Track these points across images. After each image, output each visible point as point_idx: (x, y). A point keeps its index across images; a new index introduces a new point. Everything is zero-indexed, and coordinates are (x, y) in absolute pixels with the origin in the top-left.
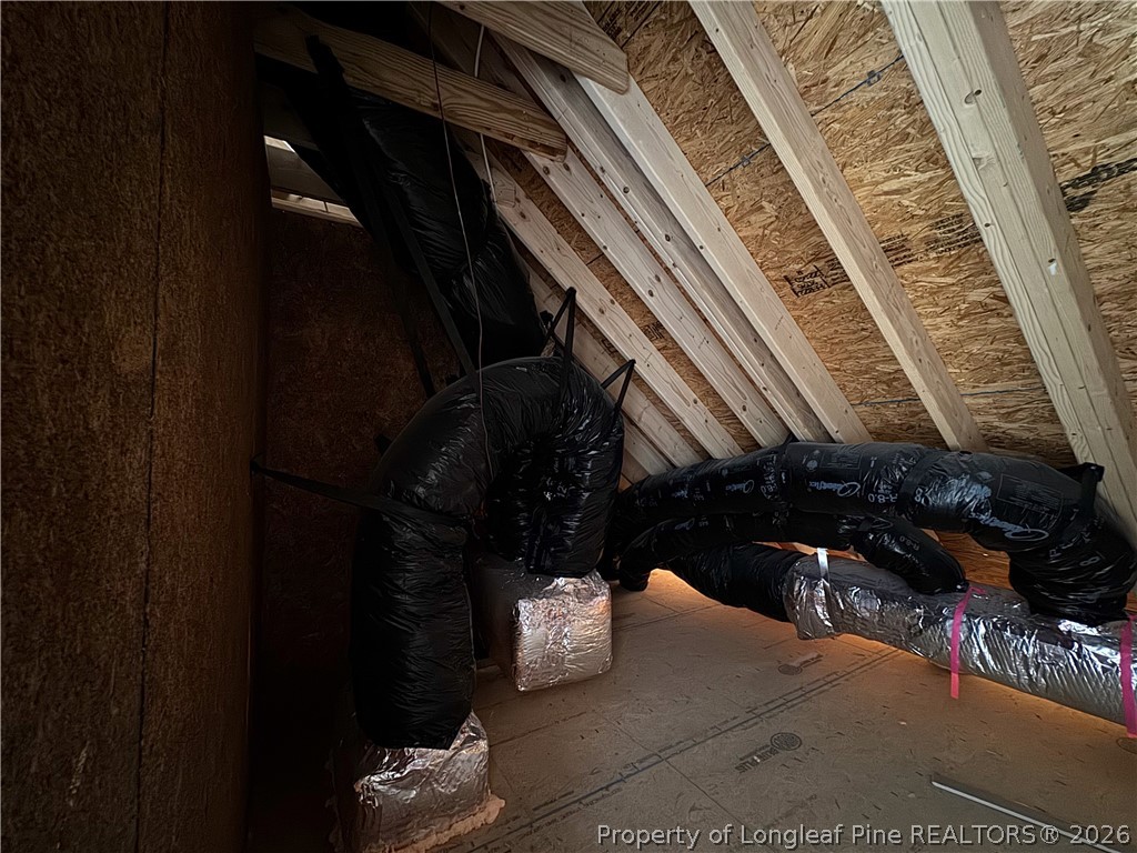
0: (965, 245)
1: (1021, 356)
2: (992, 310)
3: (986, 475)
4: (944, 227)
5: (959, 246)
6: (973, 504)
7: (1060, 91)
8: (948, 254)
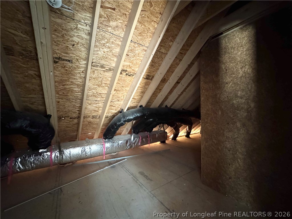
0: (31, 59)
1: (38, 90)
2: (34, 77)
3: (28, 118)
4: (26, 52)
5: (29, 59)
6: (25, 126)
7: (57, 39)
8: (25, 59)
